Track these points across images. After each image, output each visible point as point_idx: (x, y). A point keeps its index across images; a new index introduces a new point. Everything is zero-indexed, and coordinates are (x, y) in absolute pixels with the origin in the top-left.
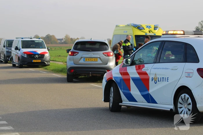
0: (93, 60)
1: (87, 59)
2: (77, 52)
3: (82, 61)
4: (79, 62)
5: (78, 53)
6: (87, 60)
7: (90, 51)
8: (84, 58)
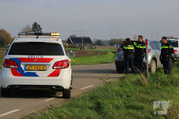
2: (120, 50)
4: (122, 57)
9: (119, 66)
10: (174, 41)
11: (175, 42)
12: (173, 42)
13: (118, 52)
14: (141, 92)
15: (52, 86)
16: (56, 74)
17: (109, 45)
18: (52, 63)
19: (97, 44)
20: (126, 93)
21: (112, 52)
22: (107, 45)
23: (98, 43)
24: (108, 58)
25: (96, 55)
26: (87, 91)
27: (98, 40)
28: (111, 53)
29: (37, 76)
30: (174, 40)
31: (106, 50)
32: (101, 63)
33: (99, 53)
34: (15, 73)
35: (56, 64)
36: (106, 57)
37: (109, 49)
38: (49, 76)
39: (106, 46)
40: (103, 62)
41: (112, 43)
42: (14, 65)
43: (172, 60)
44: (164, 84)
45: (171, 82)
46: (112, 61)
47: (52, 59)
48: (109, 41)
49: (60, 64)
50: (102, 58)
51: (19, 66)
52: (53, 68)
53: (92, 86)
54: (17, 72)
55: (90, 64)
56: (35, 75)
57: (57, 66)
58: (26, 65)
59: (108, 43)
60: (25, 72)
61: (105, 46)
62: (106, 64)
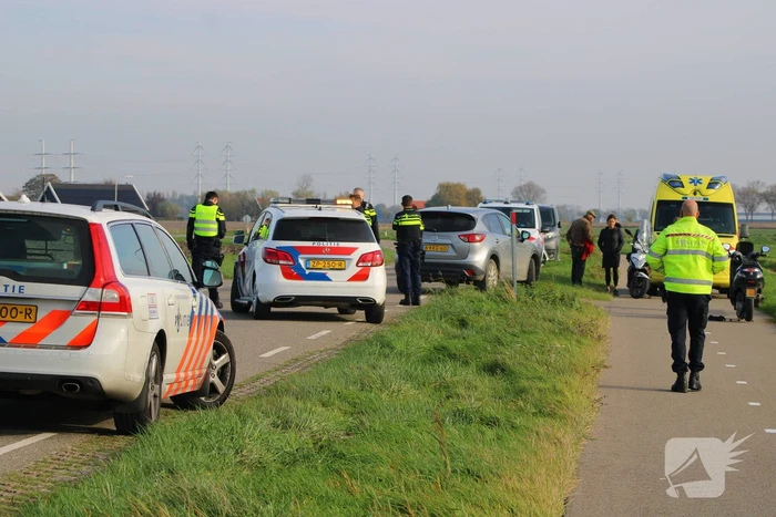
0: (440, 250)
10: (523, 209)
11: (524, 211)
12: (520, 211)
15: (356, 298)
16: (362, 276)
18: (355, 256)
27: (149, 194)
29: (329, 279)
34: (288, 275)
35: (363, 258)
38: (349, 280)
42: (286, 259)
43: (533, 260)
47: (354, 249)
49: (369, 258)
51: (295, 261)
52: (357, 265)
54: (292, 273)
56: (324, 277)
57: (364, 261)
58: (309, 260)
60: (307, 272)
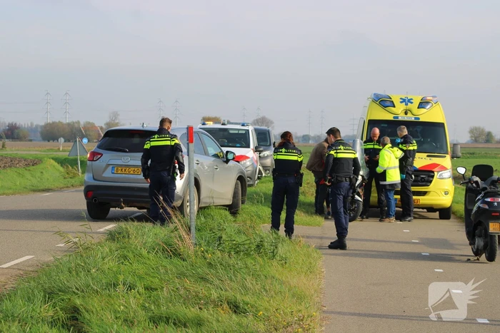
0: (132, 172)
1: (120, 168)
2: (99, 154)
3: (108, 174)
4: (104, 175)
5: (102, 155)
6: (120, 172)
7: (126, 152)
8: (114, 166)
9: (95, 200)
10: (239, 130)
11: (240, 132)
12: (237, 132)
13: (93, 160)
14: (181, 275)
17: (41, 139)
19: (8, 137)
20: (141, 278)
21: (53, 159)
22: (34, 140)
23: (9, 133)
24: (46, 175)
25: (10, 167)
26: (22, 272)
27: (9, 124)
28: (52, 161)
30: (239, 127)
31: (35, 153)
32: (34, 191)
33: (20, 161)
36: (39, 174)
37: (44, 152)
39: (33, 142)
40: (40, 188)
41: (51, 133)
43: (239, 183)
44: (237, 253)
45: (258, 246)
46: (62, 185)
48: (41, 127)
50: (28, 175)
53: (32, 257)
55: (4, 194)
59: (39, 135)
61: (31, 140)
62: (48, 194)
